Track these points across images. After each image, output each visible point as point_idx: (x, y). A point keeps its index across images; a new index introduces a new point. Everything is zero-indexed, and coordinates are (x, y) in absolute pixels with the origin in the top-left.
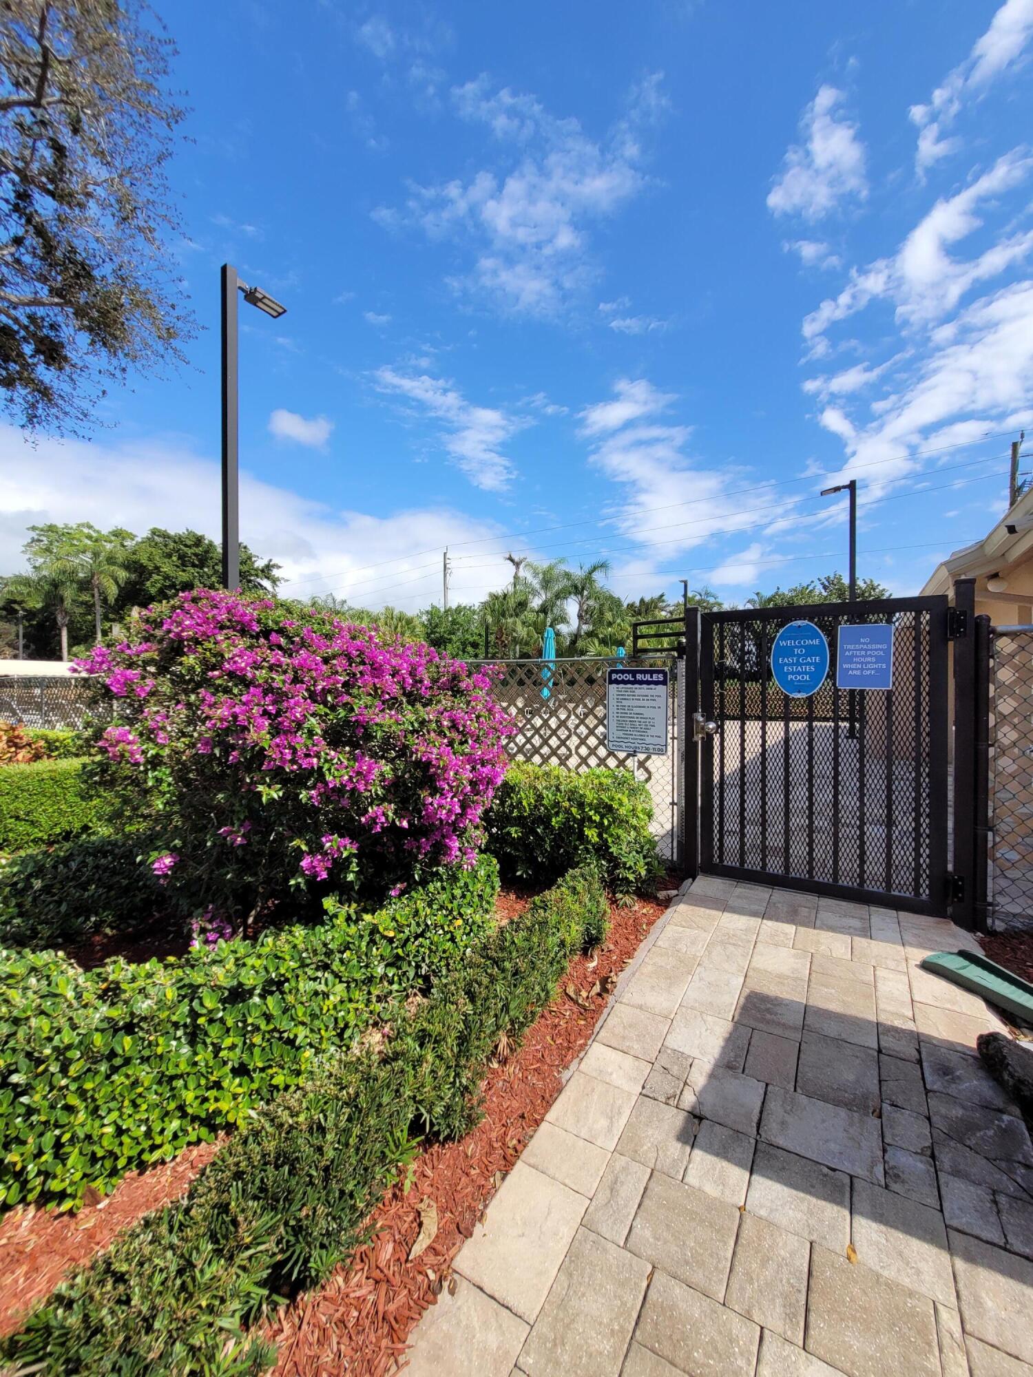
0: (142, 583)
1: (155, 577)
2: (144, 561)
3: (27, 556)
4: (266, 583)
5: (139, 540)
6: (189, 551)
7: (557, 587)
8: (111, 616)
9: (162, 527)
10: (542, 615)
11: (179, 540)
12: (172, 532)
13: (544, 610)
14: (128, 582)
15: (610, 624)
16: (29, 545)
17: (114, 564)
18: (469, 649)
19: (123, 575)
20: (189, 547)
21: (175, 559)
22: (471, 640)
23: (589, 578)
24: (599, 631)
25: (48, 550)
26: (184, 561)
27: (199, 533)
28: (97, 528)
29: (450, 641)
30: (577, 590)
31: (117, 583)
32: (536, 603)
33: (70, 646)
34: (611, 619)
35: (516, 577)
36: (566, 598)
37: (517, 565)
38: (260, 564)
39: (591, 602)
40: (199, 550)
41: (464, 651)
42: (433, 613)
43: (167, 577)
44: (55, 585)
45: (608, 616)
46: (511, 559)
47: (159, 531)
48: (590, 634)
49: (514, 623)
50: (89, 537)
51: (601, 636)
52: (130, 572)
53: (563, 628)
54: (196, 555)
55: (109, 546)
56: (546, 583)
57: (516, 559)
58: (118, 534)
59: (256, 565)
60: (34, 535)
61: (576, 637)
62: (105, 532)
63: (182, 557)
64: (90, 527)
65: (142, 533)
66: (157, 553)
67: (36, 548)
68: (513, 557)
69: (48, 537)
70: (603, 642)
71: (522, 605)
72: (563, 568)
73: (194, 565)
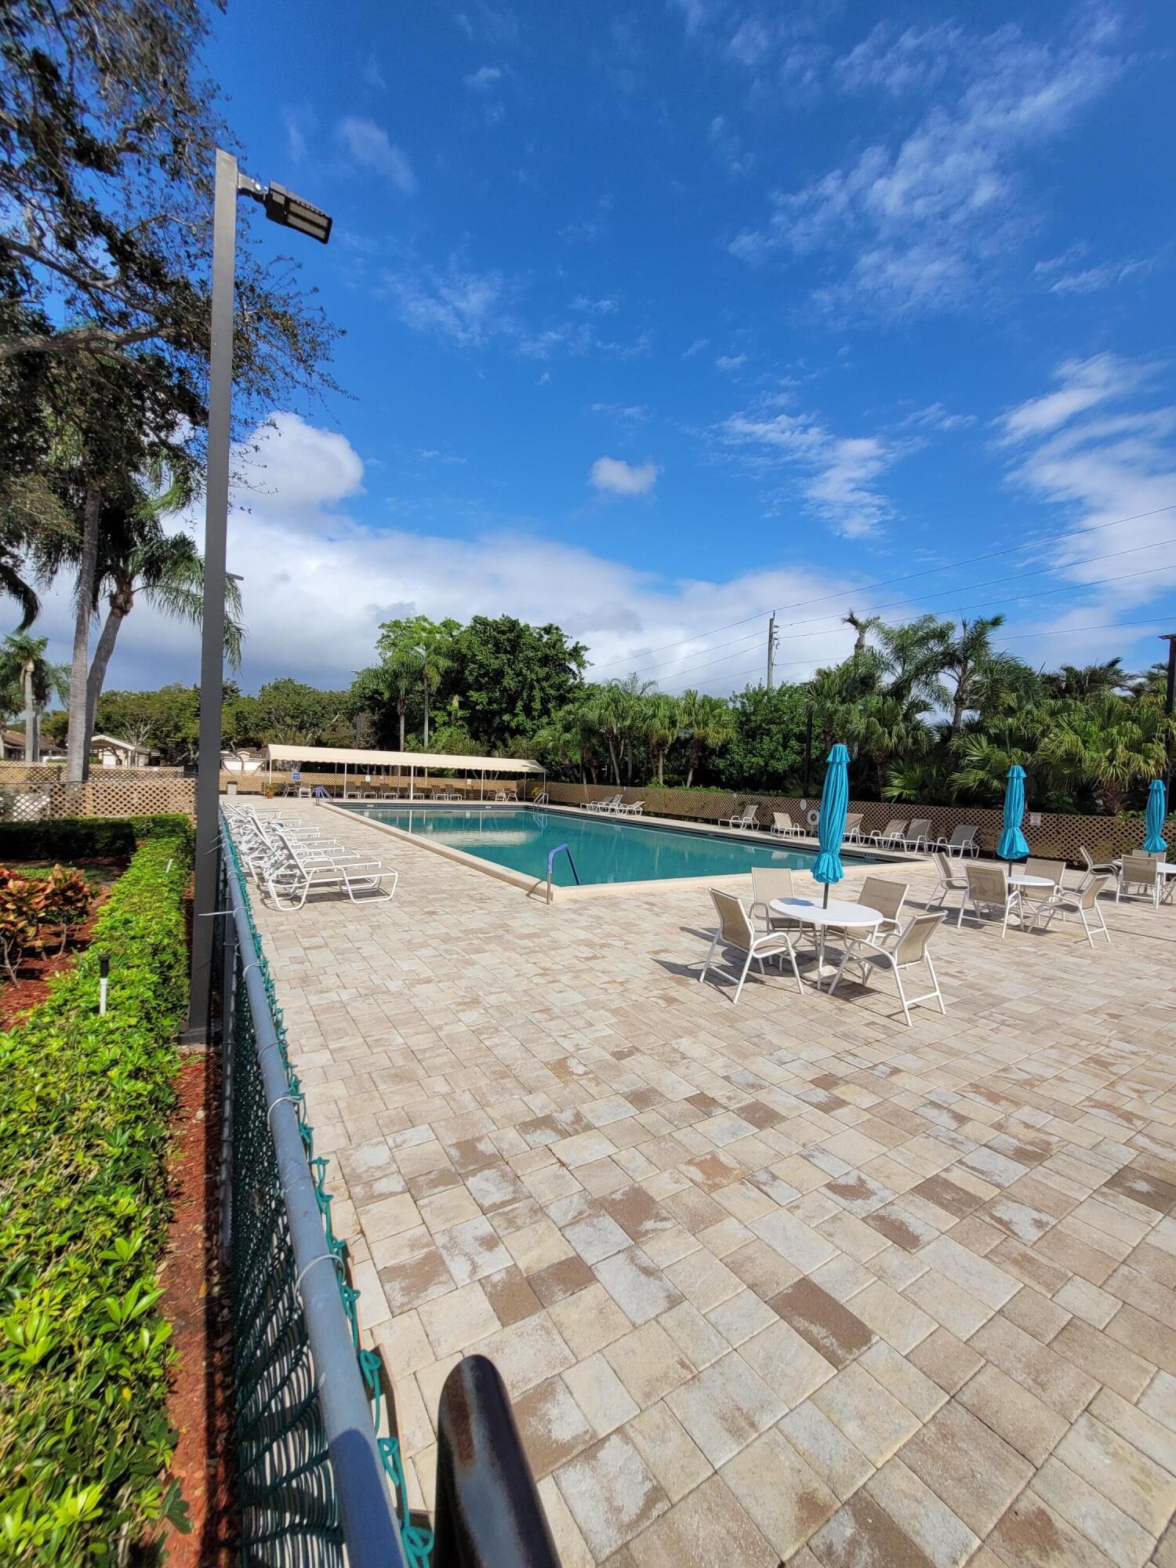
0: (462, 672)
1: (472, 666)
2: (464, 651)
3: (380, 650)
4: (573, 666)
5: (463, 629)
6: (502, 638)
7: (921, 655)
8: (438, 705)
9: (482, 615)
10: (890, 701)
11: (495, 626)
12: (490, 619)
13: (898, 691)
14: (450, 671)
15: (1010, 712)
16: (380, 642)
17: (439, 654)
18: (793, 743)
19: (445, 664)
20: (503, 632)
21: (490, 646)
22: (796, 730)
23: (977, 641)
24: (990, 724)
25: (394, 644)
26: (498, 648)
27: (514, 618)
28: (430, 620)
29: (768, 732)
30: (953, 660)
31: (440, 671)
32: (887, 680)
33: (407, 732)
34: (1013, 704)
35: (859, 646)
36: (935, 672)
37: (861, 628)
38: (569, 645)
39: (978, 678)
40: (511, 636)
41: (785, 747)
42: (757, 698)
43: (481, 666)
44: (396, 675)
45: (1009, 698)
46: (853, 621)
47: (480, 618)
48: (974, 728)
49: (848, 712)
50: (424, 629)
51: (992, 731)
52: (453, 661)
53: (925, 719)
54: (509, 640)
55: (438, 636)
56: (903, 651)
57: (861, 619)
58: (448, 625)
59: (565, 646)
60: (384, 631)
61: (948, 732)
62: (437, 624)
63: (497, 644)
64: (425, 620)
65: (466, 623)
66: (476, 641)
67: (386, 642)
68: (856, 616)
69: (394, 632)
70: (997, 740)
71: (866, 683)
73: (506, 652)
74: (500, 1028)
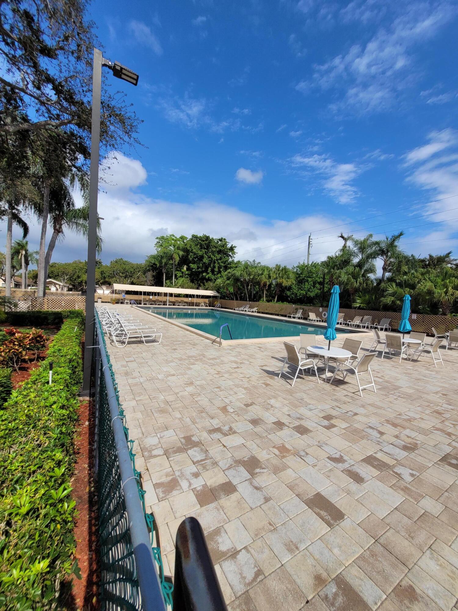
0: (187, 256)
1: (191, 254)
2: (188, 248)
3: (156, 248)
4: (231, 254)
5: (188, 239)
6: (203, 243)
7: (369, 251)
8: (178, 269)
9: (196, 234)
10: (357, 269)
11: (201, 238)
12: (199, 236)
13: (360, 265)
14: (183, 256)
15: (405, 273)
16: (156, 244)
17: (179, 249)
18: (317, 285)
19: (181, 253)
20: (204, 241)
21: (198, 246)
22: (319, 281)
23: (392, 245)
24: (396, 278)
25: (161, 245)
26: (202, 247)
27: (208, 235)
28: (176, 236)
29: (307, 281)
30: (382, 252)
31: (179, 256)
32: (356, 260)
34: (406, 270)
35: (344, 247)
36: (375, 258)
37: (345, 240)
38: (229, 246)
39: (392, 260)
40: (207, 242)
41: (314, 287)
42: (303, 268)
43: (195, 254)
44: (162, 257)
45: (405, 268)
46: (342, 237)
47: (195, 235)
48: (390, 280)
49: (340, 273)
50: (173, 240)
51: (398, 281)
52: (184, 252)
53: (371, 276)
54: (206, 244)
55: (178, 242)
56: (362, 249)
57: (346, 236)
58: (182, 238)
60: (158, 240)
61: (380, 281)
62: (178, 237)
63: (201, 245)
64: (174, 236)
65: (189, 237)
66: (193, 244)
67: (158, 245)
68: (343, 235)
69: (162, 241)
70: (400, 285)
71: (347, 262)
72: (375, 239)
73: (205, 249)
74: (201, 394)
